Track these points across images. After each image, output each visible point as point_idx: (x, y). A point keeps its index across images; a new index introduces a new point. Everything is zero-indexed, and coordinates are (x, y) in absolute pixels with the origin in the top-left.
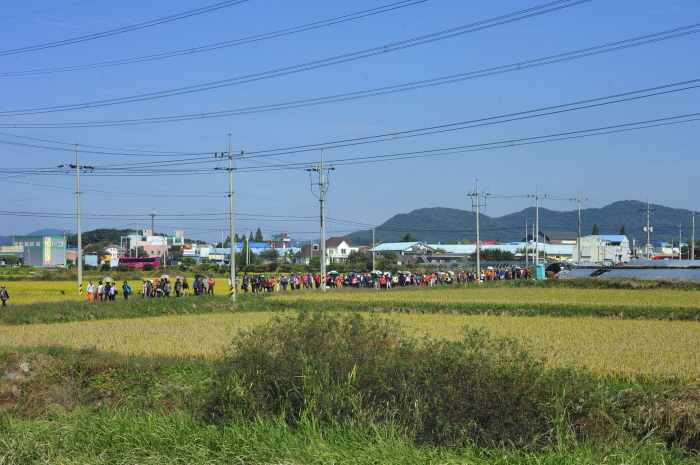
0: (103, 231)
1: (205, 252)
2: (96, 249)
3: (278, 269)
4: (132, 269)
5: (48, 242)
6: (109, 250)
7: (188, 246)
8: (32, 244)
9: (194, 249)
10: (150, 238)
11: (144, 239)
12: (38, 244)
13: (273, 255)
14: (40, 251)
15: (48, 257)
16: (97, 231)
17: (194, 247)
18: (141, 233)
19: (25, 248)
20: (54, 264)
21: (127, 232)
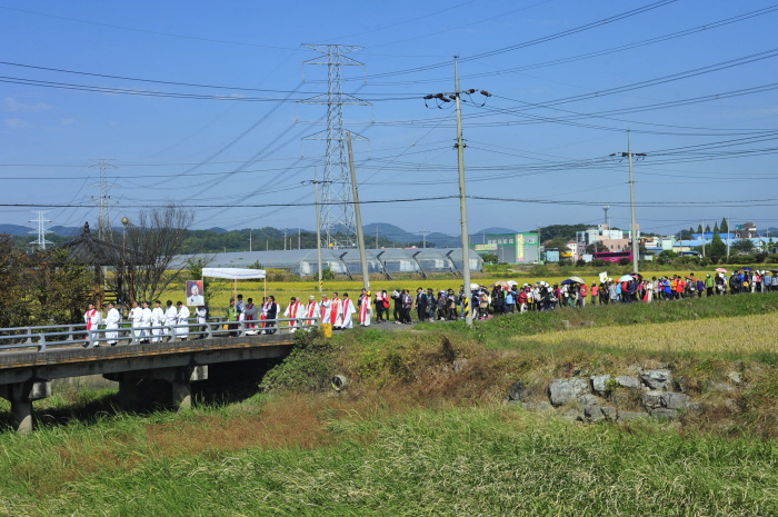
0: (557, 227)
1: (668, 245)
2: (557, 244)
3: (766, 260)
4: (608, 264)
5: (520, 239)
6: (569, 246)
7: (649, 239)
8: (505, 242)
9: (655, 242)
10: (605, 233)
11: (601, 234)
12: (511, 242)
13: (747, 246)
14: (513, 248)
15: (520, 254)
16: (550, 228)
17: (656, 240)
18: (596, 227)
19: (499, 246)
20: (527, 262)
21: (582, 227)
